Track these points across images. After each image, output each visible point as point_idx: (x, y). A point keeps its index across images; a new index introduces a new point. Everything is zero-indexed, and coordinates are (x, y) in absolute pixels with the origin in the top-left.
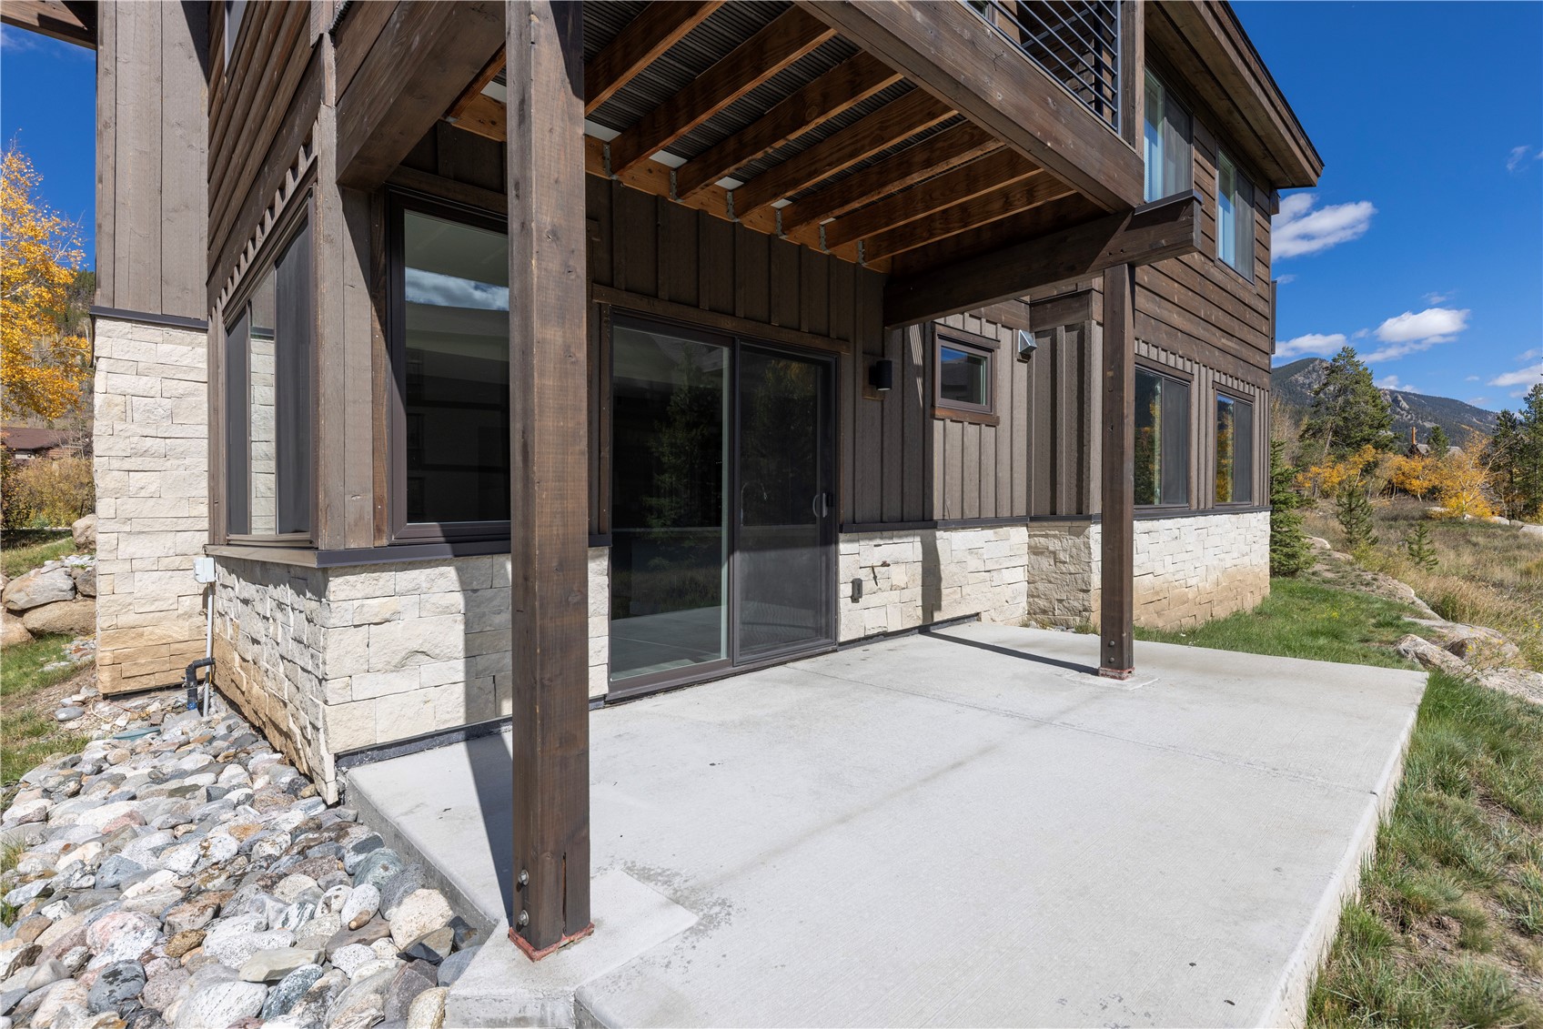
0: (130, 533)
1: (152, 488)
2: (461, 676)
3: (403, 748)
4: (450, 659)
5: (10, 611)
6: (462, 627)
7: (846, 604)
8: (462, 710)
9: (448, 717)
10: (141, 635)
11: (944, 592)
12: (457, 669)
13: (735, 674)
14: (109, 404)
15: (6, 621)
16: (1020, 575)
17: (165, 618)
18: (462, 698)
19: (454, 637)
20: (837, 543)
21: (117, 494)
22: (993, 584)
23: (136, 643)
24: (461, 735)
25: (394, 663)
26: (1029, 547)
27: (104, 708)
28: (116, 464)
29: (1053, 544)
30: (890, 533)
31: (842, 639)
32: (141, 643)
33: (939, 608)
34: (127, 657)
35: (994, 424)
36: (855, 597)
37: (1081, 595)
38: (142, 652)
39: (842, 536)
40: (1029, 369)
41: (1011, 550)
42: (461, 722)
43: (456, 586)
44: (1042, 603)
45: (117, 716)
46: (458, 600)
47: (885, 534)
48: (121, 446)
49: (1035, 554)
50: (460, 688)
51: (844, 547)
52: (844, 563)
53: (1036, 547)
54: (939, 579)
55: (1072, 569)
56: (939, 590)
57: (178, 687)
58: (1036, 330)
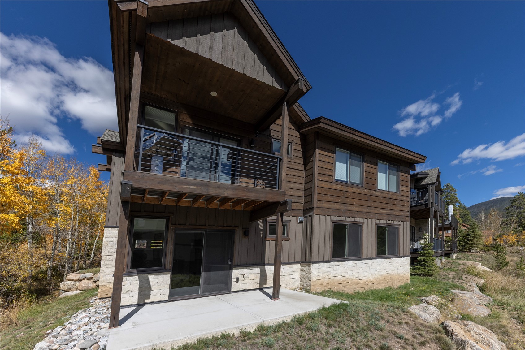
0: (106, 267)
1: (111, 259)
2: (137, 295)
3: (126, 307)
4: (135, 292)
5: (94, 281)
6: (138, 286)
7: (234, 283)
8: (137, 301)
9: (134, 302)
10: (106, 287)
11: (267, 280)
12: (137, 294)
13: (201, 297)
14: (105, 243)
15: (93, 283)
16: (298, 276)
17: (111, 284)
18: (137, 299)
19: (137, 288)
20: (232, 270)
21: (105, 260)
22: (286, 278)
23: (105, 288)
24: (137, 305)
25: (125, 292)
26: (301, 269)
27: (98, 301)
28: (105, 254)
29: (305, 269)
30: (249, 267)
31: (232, 291)
32: (106, 288)
33: (266, 284)
34: (103, 291)
35: (289, 240)
36: (237, 281)
37: (309, 281)
38: (106, 290)
39: (233, 268)
40: (303, 225)
41: (293, 270)
42: (137, 303)
43: (138, 280)
44: (302, 283)
45: (100, 302)
46: (138, 282)
47: (247, 267)
48: (107, 251)
49: (302, 271)
50: (137, 297)
51: (234, 271)
52: (233, 274)
53: (302, 269)
54: (266, 277)
55: (308, 275)
56: (266, 280)
57: (110, 297)
58: (304, 216)
